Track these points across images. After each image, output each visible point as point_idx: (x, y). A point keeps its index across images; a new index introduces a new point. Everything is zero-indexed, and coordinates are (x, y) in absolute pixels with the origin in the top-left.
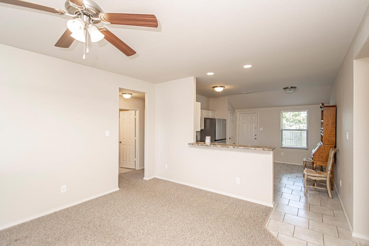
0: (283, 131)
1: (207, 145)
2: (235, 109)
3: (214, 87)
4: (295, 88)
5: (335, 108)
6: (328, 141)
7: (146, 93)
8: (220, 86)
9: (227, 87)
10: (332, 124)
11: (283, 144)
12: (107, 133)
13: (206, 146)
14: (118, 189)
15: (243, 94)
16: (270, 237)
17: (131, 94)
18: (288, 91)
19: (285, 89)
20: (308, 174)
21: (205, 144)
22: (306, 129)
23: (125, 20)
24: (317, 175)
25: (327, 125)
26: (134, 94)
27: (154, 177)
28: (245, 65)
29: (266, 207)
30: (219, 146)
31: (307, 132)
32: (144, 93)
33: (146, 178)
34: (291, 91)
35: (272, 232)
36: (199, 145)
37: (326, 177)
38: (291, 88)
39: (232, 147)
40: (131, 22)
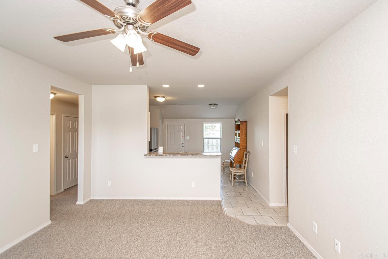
0: (205, 139)
1: (160, 155)
2: (163, 119)
3: (155, 97)
4: (217, 104)
5: (246, 123)
6: (243, 146)
7: (80, 95)
8: (162, 97)
9: (168, 98)
10: (245, 134)
11: (205, 150)
12: (35, 148)
13: (166, 156)
14: (50, 222)
15: (176, 105)
16: (233, 220)
17: (55, 94)
18: (212, 107)
19: (210, 104)
20: (235, 171)
21: (158, 154)
22: (220, 137)
23: (171, 43)
24: (239, 171)
25: (242, 135)
26: (59, 95)
27: (90, 199)
28: (199, 85)
29: (217, 201)
30: (178, 155)
31: (221, 139)
32: (78, 95)
33: (80, 201)
34: (214, 107)
35: (232, 216)
36: (157, 156)
37: (244, 172)
38: (215, 104)
39: (191, 155)
40: (174, 46)
